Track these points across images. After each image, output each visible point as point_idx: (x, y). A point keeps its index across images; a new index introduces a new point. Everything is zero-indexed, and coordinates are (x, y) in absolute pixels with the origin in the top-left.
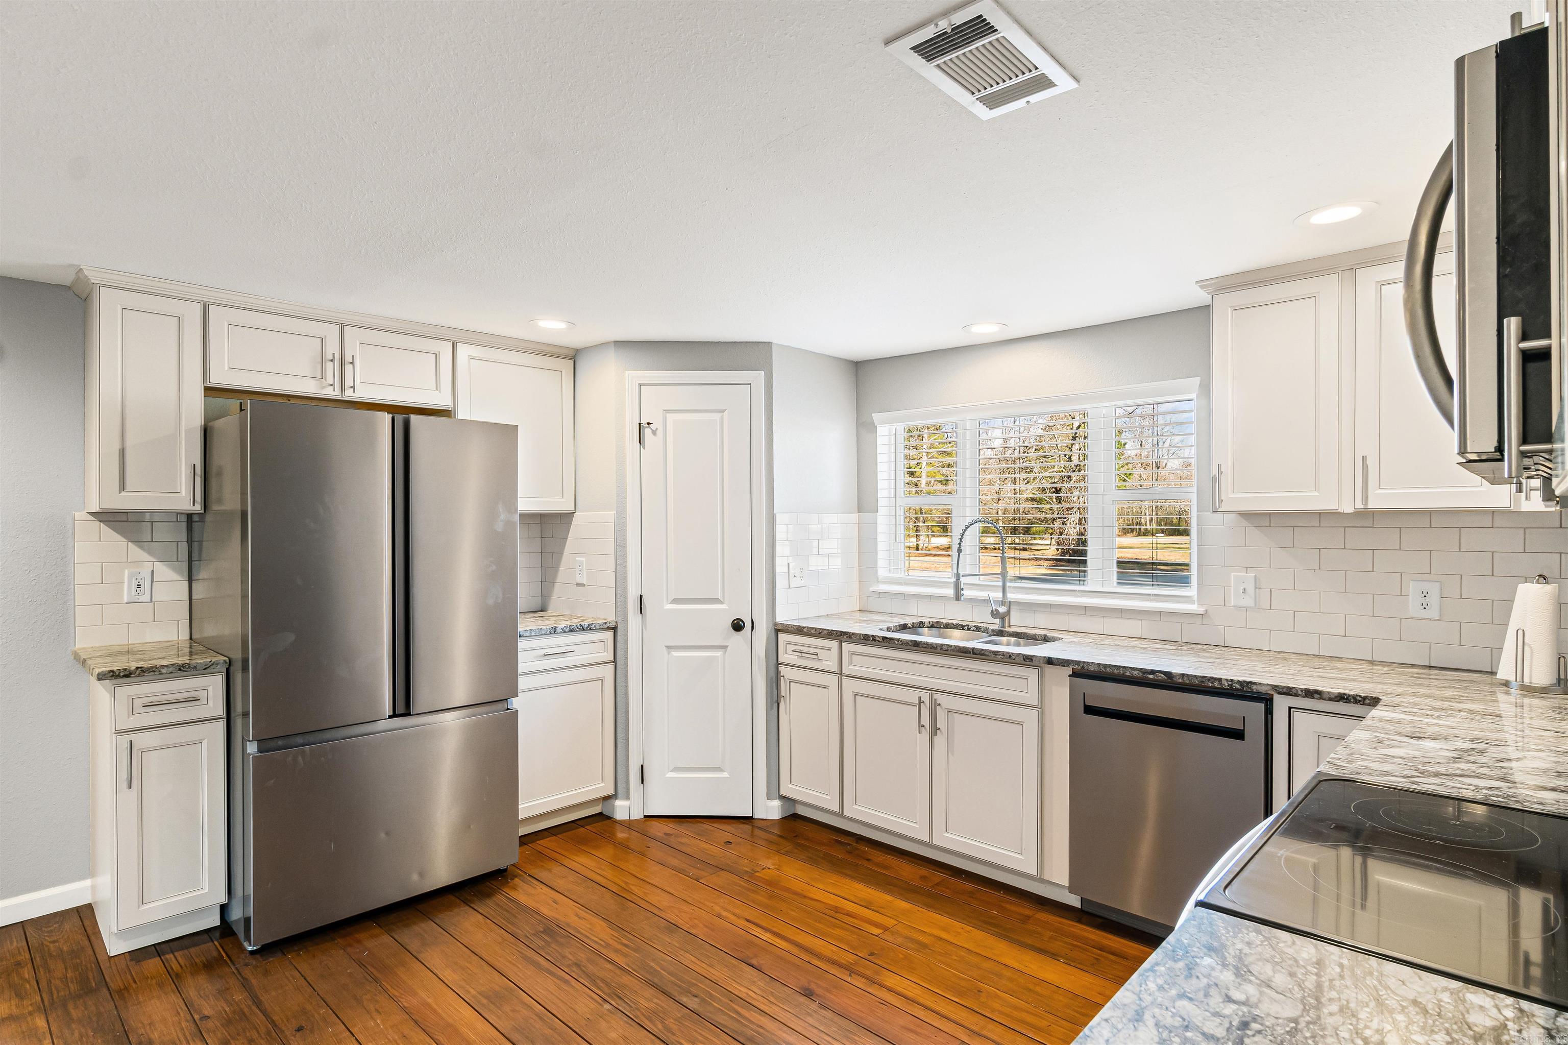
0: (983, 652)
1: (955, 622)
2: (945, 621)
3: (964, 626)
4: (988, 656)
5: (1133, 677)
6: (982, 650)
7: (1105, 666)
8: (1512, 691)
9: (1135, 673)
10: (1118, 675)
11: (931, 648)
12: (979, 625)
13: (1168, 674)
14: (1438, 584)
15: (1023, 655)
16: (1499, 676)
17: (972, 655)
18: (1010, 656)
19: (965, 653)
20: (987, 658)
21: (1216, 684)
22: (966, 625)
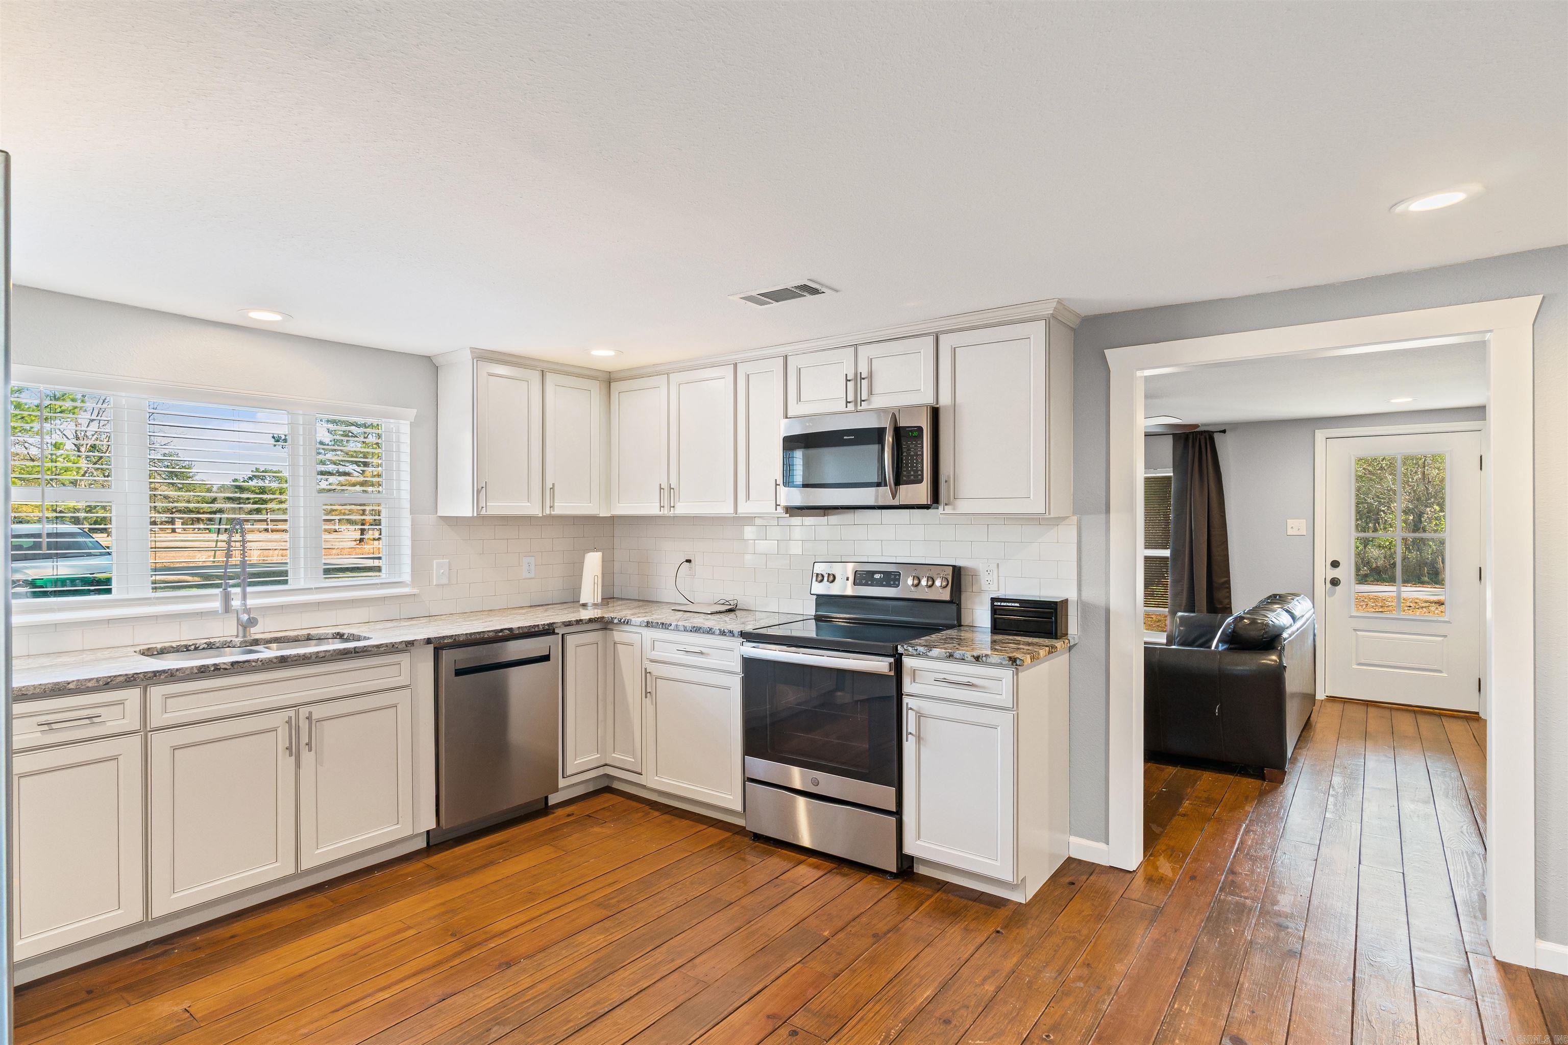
0: (365, 649)
1: (174, 645)
2: (159, 646)
3: (190, 646)
4: (370, 651)
5: (489, 638)
6: (365, 646)
7: (471, 634)
8: (589, 608)
9: (491, 634)
10: (480, 639)
11: (303, 659)
12: (212, 640)
13: (510, 629)
14: (533, 558)
15: (405, 642)
16: (581, 603)
17: (354, 655)
18: (393, 645)
19: (346, 654)
20: (369, 653)
21: (536, 629)
22: (193, 645)
